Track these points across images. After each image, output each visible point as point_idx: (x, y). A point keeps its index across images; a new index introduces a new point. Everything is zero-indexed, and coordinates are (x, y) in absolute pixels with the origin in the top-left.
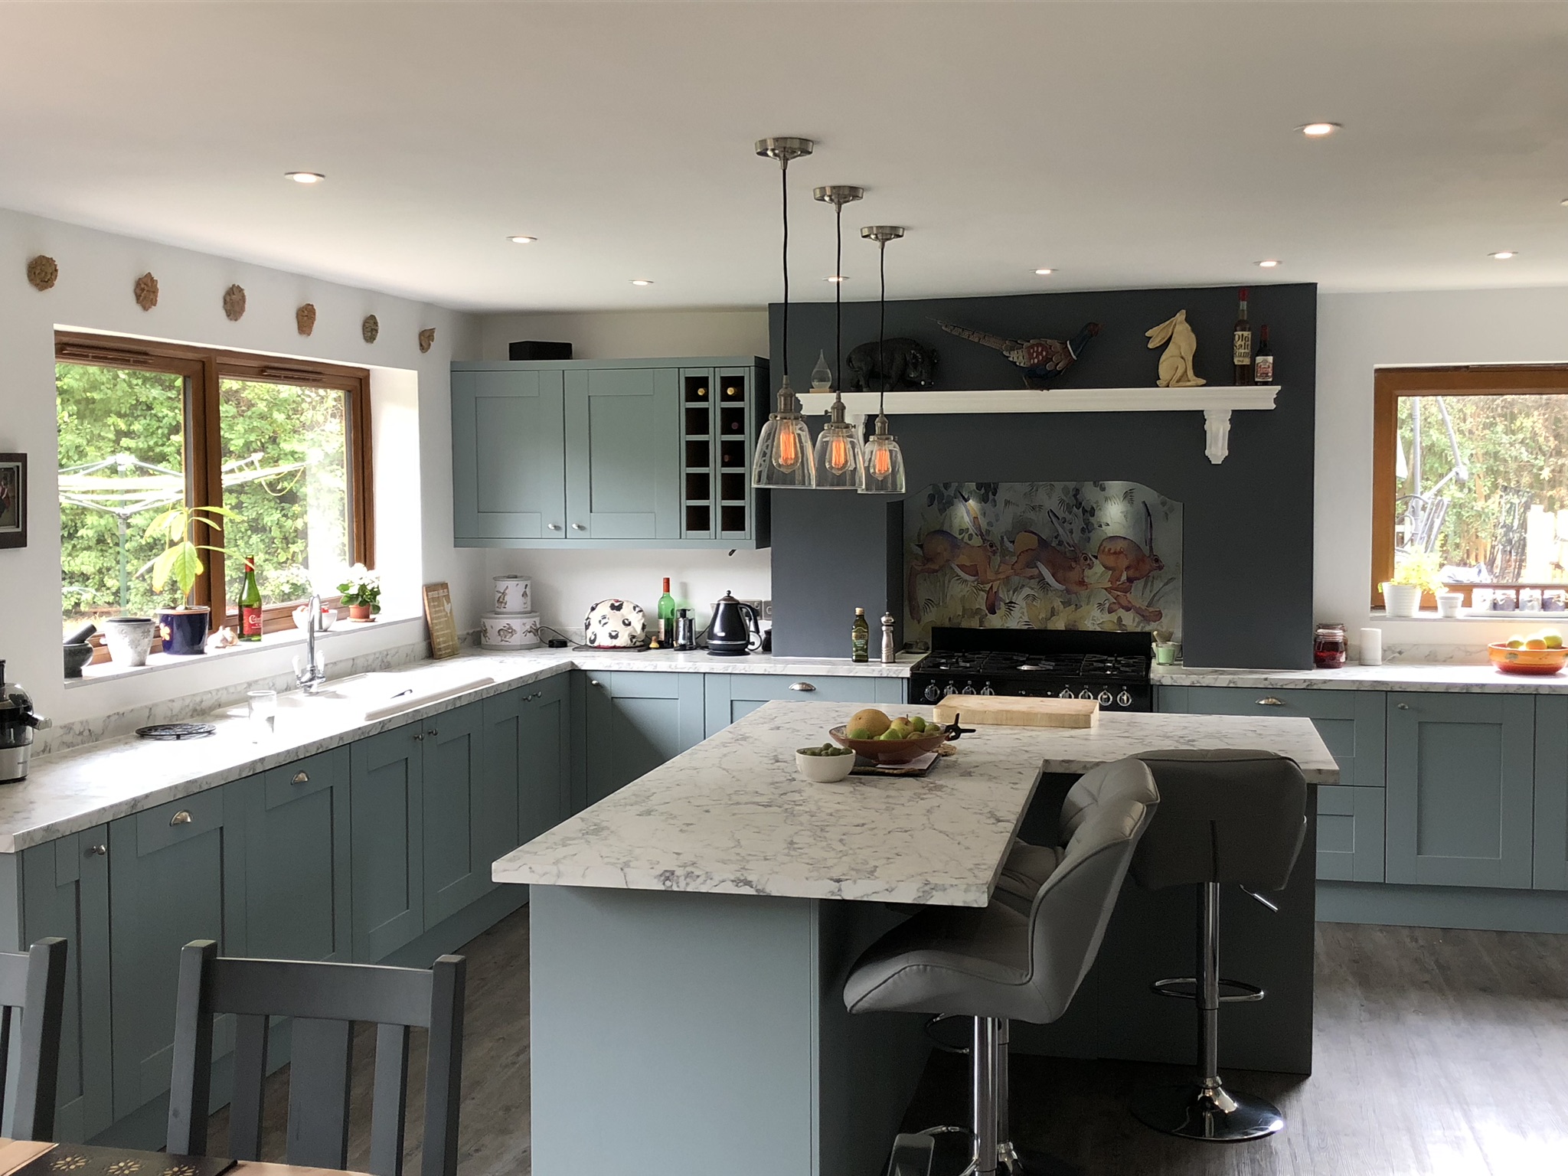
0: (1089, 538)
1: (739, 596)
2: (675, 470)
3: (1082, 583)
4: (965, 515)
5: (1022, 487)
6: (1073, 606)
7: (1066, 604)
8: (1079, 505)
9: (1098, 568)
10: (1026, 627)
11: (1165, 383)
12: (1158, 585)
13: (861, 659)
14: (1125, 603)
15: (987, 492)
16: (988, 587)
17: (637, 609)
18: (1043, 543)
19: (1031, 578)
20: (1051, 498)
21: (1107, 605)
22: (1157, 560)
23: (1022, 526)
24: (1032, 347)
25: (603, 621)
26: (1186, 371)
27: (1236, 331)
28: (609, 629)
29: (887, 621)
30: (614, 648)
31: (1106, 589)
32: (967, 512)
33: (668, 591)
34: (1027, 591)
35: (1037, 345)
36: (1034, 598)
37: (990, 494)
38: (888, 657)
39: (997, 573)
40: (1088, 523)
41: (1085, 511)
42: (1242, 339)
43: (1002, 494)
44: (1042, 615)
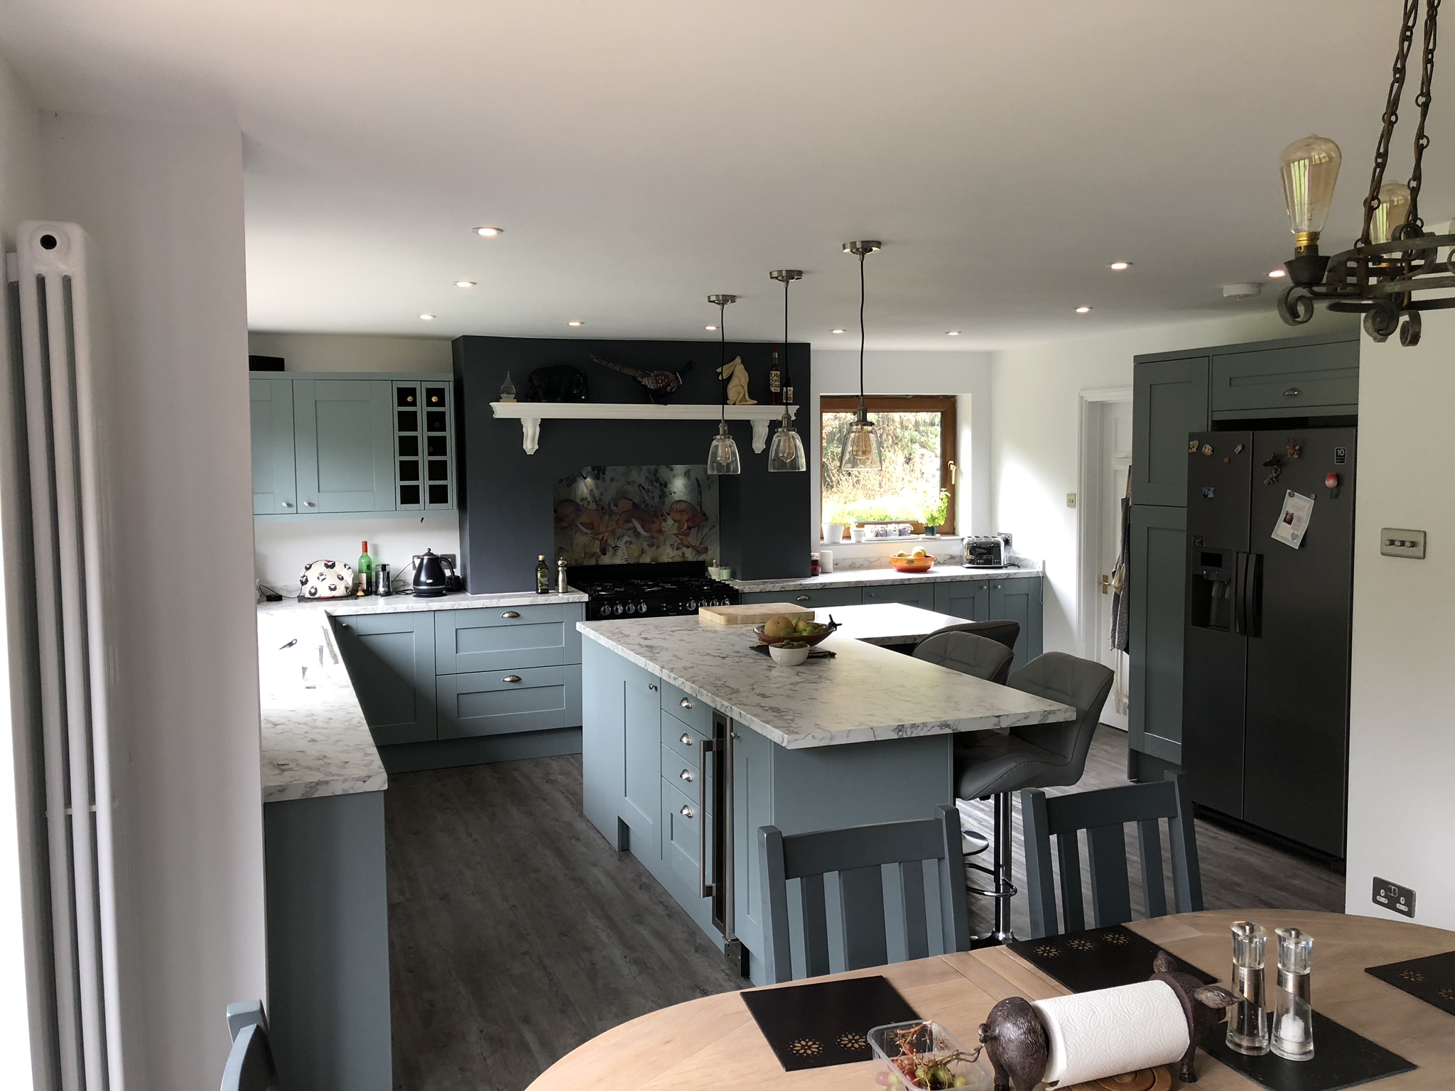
0: (664, 502)
1: (438, 552)
2: (392, 461)
3: (660, 531)
4: (585, 488)
5: (621, 469)
6: (655, 547)
7: (651, 546)
8: (657, 480)
9: (670, 522)
10: (626, 563)
11: (733, 402)
12: (706, 530)
13: (545, 592)
14: (686, 543)
15: (599, 473)
16: (601, 536)
17: (347, 567)
18: (635, 505)
19: (629, 529)
20: (639, 476)
21: (676, 545)
22: (705, 515)
23: (622, 495)
24: (657, 376)
25: (321, 578)
26: (744, 395)
27: (772, 370)
28: (328, 583)
29: (563, 564)
30: (334, 598)
31: (675, 535)
32: (586, 486)
33: (366, 551)
34: (626, 538)
35: (661, 375)
36: (631, 543)
37: (601, 474)
38: (563, 588)
39: (607, 527)
40: (662, 491)
41: (661, 485)
42: (775, 376)
43: (608, 475)
44: (636, 554)
